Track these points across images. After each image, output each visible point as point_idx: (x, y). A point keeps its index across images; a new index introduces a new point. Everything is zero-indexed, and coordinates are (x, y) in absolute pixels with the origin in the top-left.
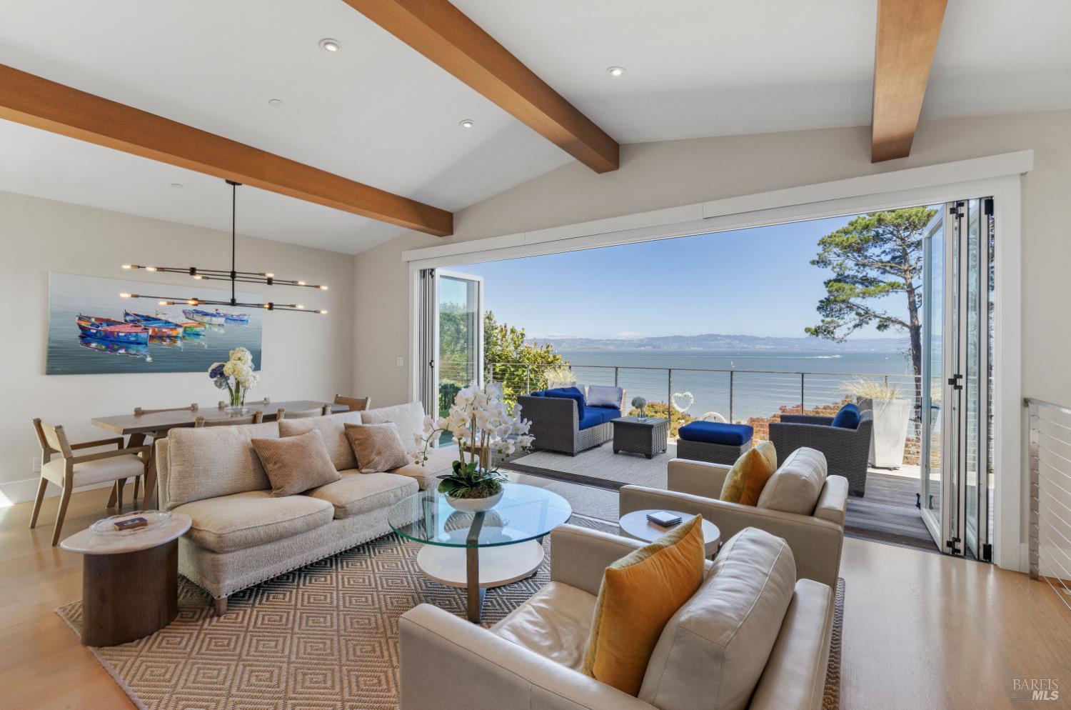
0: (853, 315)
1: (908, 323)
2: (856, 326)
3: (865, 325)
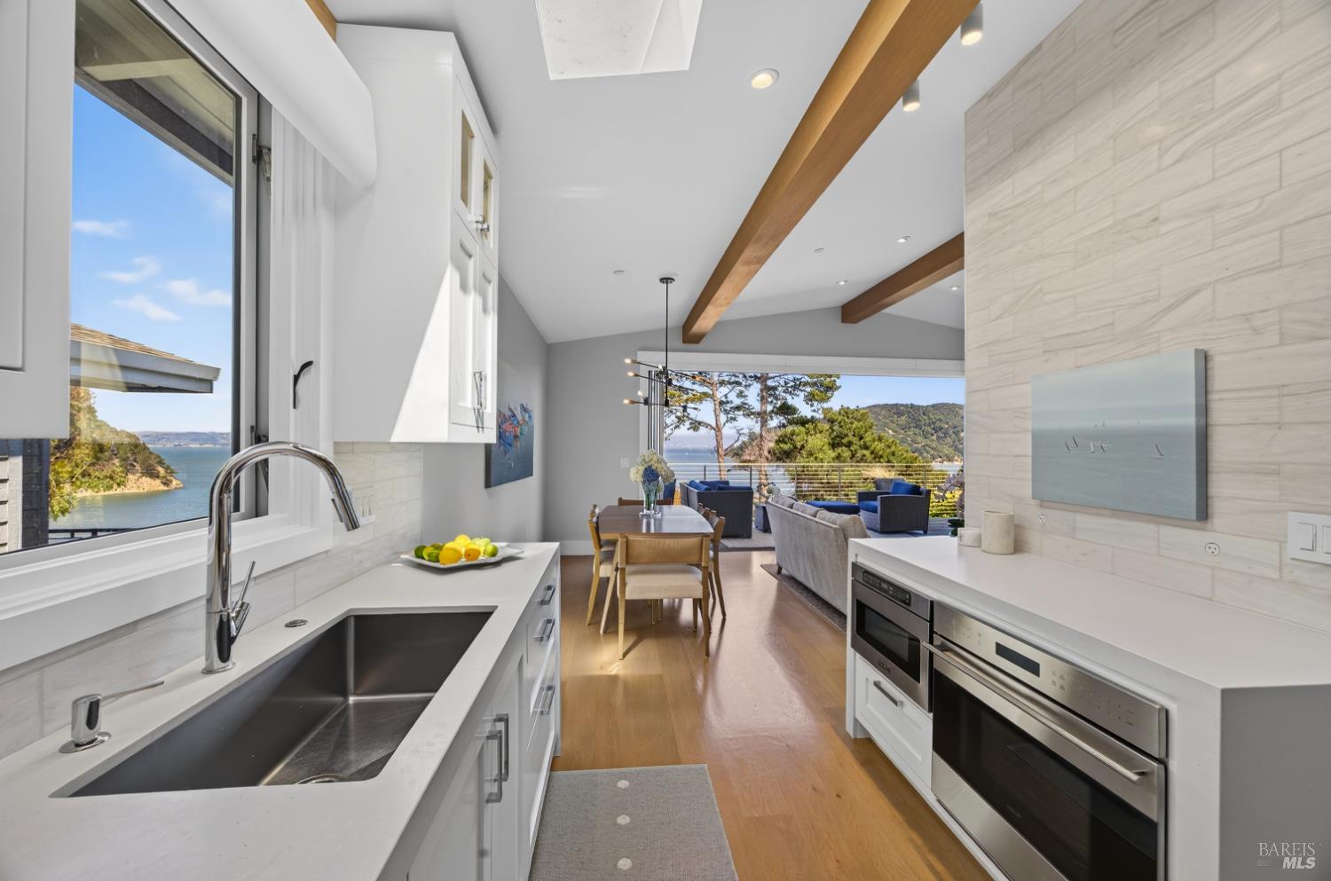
0: (673, 417)
1: (714, 425)
2: (676, 427)
3: (681, 426)
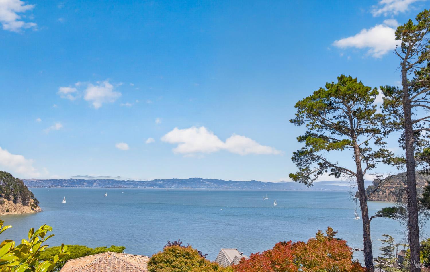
2: (319, 173)
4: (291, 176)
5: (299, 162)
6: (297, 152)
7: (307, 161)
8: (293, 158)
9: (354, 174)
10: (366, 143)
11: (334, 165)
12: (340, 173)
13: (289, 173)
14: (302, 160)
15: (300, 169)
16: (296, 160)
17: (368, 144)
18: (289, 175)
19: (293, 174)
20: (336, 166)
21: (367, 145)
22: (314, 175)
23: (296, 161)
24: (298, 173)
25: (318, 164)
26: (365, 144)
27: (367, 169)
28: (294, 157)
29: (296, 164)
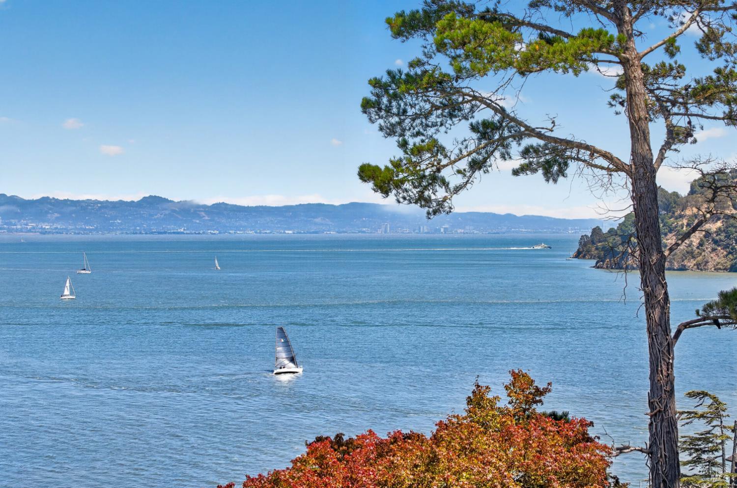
4: (367, 173)
5: (394, 120)
6: (386, 79)
7: (427, 115)
8: (366, 105)
9: (619, 166)
10: (671, 47)
11: (543, 131)
12: (566, 164)
13: (360, 164)
14: (405, 111)
15: (403, 145)
16: (380, 109)
17: (678, 49)
18: (357, 170)
19: (377, 168)
20: (549, 134)
21: (672, 55)
22: (459, 172)
23: (383, 113)
24: (397, 164)
25: (474, 128)
26: (667, 50)
27: (667, 146)
28: (373, 98)
29: (381, 129)
